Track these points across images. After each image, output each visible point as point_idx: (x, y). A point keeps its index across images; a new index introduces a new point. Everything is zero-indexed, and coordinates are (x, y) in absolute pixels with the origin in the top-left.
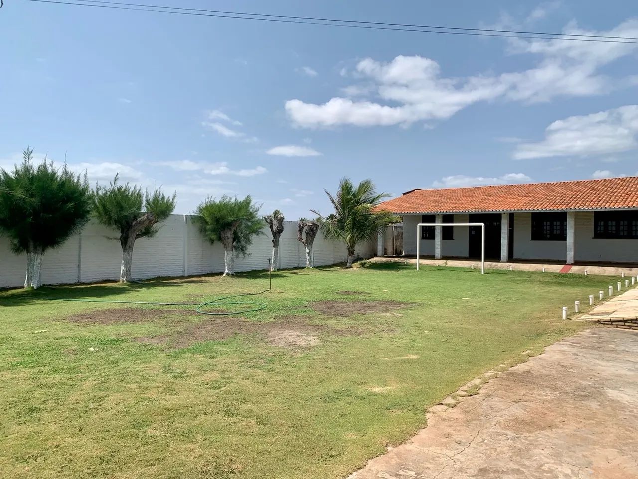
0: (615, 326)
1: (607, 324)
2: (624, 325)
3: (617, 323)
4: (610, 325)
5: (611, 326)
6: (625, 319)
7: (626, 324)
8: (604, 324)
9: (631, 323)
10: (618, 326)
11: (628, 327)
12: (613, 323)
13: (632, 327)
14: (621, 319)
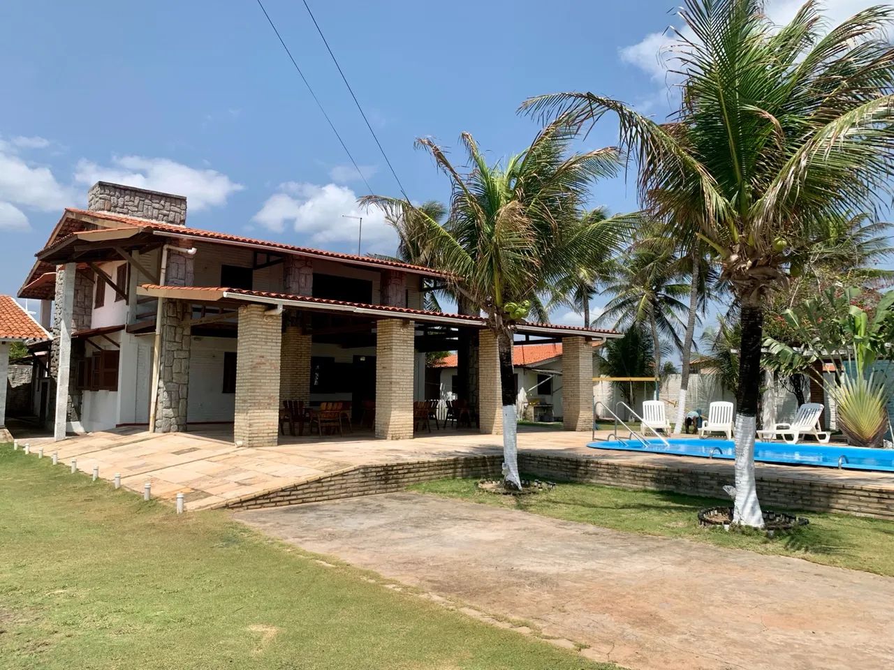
0: (246, 508)
1: (237, 507)
2: (256, 504)
3: (248, 503)
4: (241, 507)
5: (241, 509)
6: (257, 495)
7: (258, 502)
8: (232, 508)
9: (263, 499)
10: (249, 507)
11: (259, 506)
12: (244, 504)
13: (264, 505)
14: (252, 496)
